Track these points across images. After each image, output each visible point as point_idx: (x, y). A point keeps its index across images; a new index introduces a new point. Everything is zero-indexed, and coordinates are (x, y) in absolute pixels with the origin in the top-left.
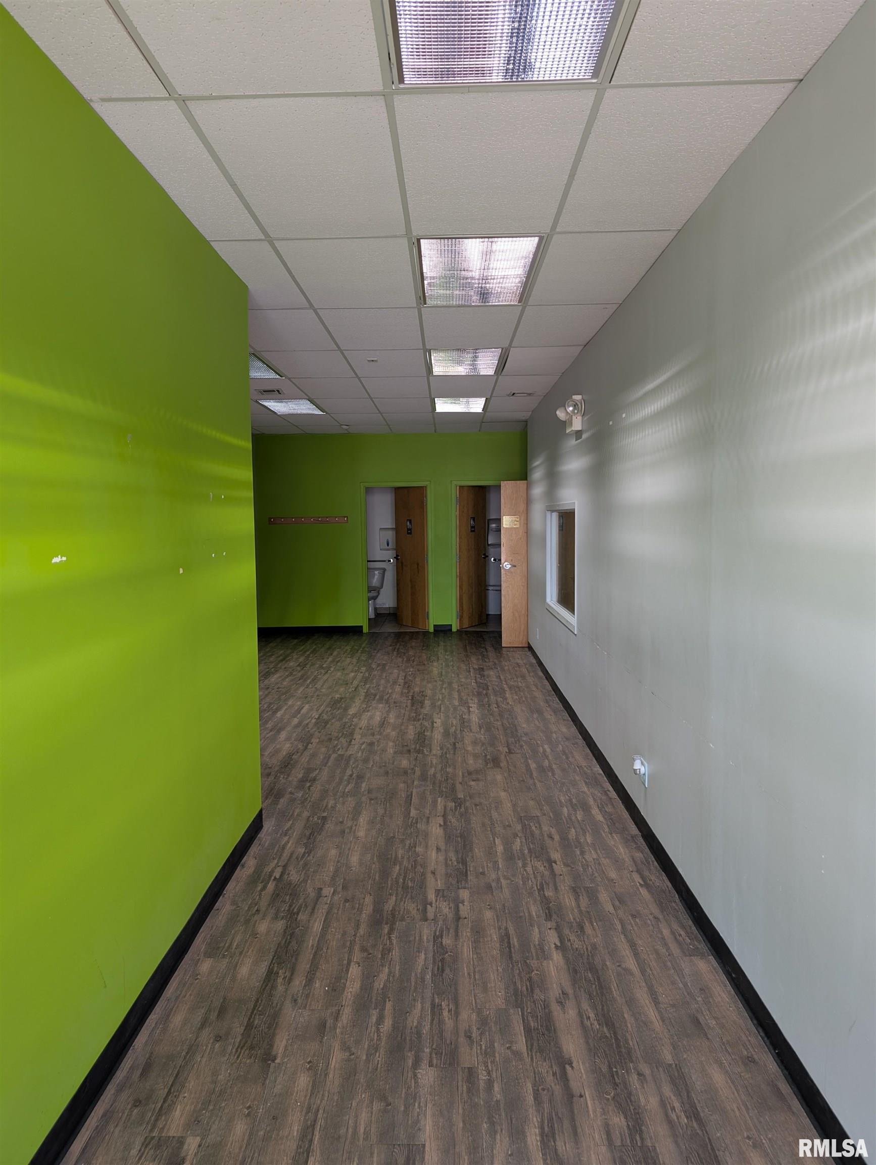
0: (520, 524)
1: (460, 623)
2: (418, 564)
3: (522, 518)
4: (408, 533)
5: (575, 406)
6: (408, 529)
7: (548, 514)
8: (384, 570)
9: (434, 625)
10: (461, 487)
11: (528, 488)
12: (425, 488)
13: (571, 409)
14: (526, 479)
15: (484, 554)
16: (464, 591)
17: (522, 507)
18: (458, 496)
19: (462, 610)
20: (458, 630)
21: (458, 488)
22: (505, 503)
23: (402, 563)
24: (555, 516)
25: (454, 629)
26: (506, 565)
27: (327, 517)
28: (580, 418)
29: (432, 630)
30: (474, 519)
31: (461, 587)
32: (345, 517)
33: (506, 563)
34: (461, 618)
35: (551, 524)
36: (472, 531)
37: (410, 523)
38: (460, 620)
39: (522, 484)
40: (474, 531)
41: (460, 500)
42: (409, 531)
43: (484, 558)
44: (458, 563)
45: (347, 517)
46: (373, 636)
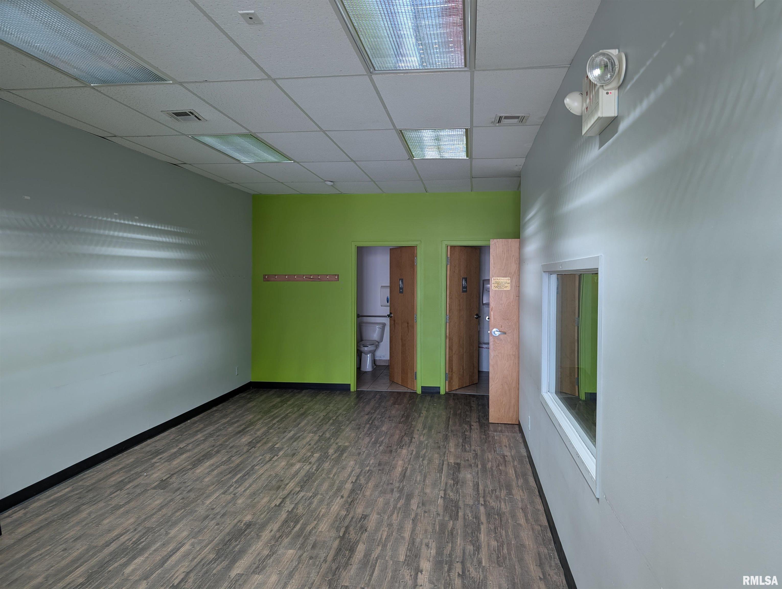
0: (511, 287)
1: (449, 385)
2: (408, 323)
3: (514, 280)
4: (400, 292)
5: (606, 66)
6: (400, 288)
7: (545, 276)
8: (384, 325)
9: (422, 387)
10: (453, 247)
11: (521, 247)
12: (415, 247)
13: (597, 72)
14: (519, 238)
15: (477, 315)
16: (454, 352)
17: (514, 267)
18: (449, 256)
19: (452, 371)
20: (446, 393)
21: (449, 248)
22: (494, 264)
23: (394, 321)
24: (554, 278)
25: (442, 392)
26: (496, 332)
27: (319, 275)
28: (614, 93)
29: (419, 391)
30: (466, 279)
31: (451, 349)
32: (336, 275)
33: (495, 330)
34: (449, 378)
35: (549, 287)
36: (463, 292)
37: (402, 282)
38: (450, 382)
39: (514, 243)
40: (466, 291)
41: (450, 260)
42: (401, 290)
43: (477, 318)
44: (448, 324)
45: (338, 275)
46: (359, 394)
